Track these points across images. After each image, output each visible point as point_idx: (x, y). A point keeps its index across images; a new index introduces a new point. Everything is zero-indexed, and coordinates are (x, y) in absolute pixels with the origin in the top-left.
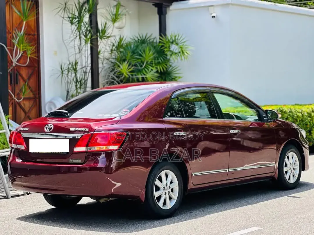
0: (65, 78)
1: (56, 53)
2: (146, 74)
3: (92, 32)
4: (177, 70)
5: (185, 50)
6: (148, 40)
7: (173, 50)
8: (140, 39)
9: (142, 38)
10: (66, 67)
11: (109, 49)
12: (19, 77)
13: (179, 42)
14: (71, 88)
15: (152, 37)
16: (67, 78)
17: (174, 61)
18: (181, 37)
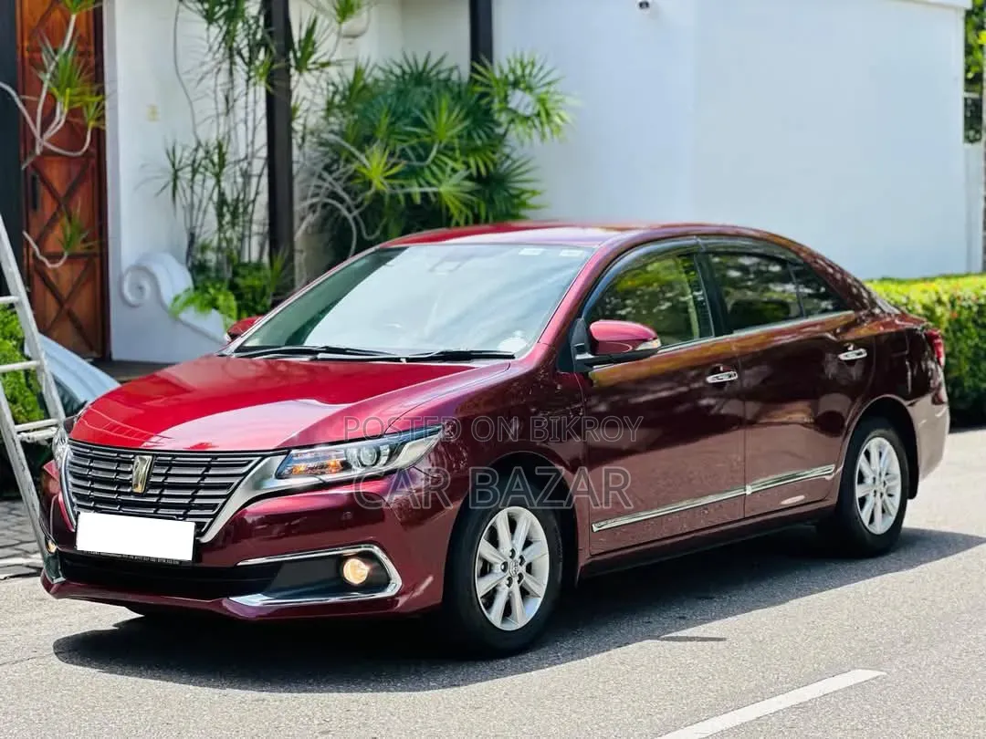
0: (184, 191)
1: (154, 111)
2: (434, 182)
3: (274, 51)
4: (527, 171)
5: (553, 109)
6: (434, 73)
7: (518, 106)
8: (407, 69)
9: (414, 69)
10: (188, 159)
11: (321, 102)
12: (42, 190)
13: (534, 82)
14: (202, 226)
15: (446, 65)
16: (188, 191)
17: (522, 143)
18: (541, 68)
